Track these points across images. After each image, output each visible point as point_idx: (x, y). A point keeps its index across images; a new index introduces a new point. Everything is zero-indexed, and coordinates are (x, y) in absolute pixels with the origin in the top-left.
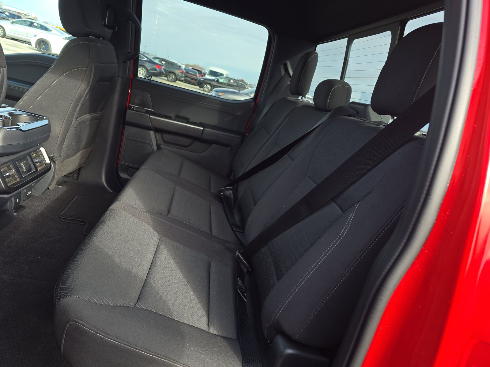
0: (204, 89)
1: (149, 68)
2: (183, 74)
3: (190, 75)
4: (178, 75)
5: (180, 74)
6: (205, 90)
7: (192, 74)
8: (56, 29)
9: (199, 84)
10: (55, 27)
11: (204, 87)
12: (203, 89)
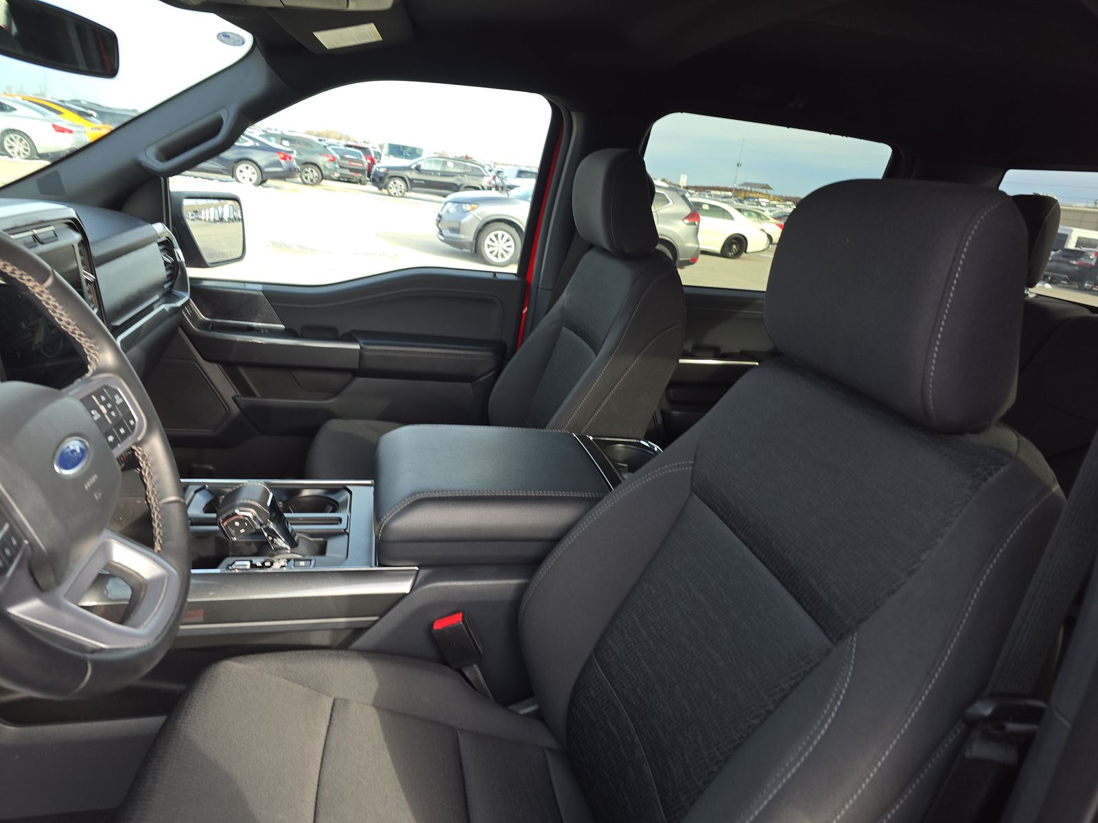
0: (390, 190)
1: (262, 164)
2: (335, 163)
3: (347, 162)
4: (325, 167)
5: (329, 165)
6: (393, 194)
7: (350, 160)
8: (23, 102)
9: (378, 180)
10: (19, 99)
11: (390, 185)
12: (389, 192)
